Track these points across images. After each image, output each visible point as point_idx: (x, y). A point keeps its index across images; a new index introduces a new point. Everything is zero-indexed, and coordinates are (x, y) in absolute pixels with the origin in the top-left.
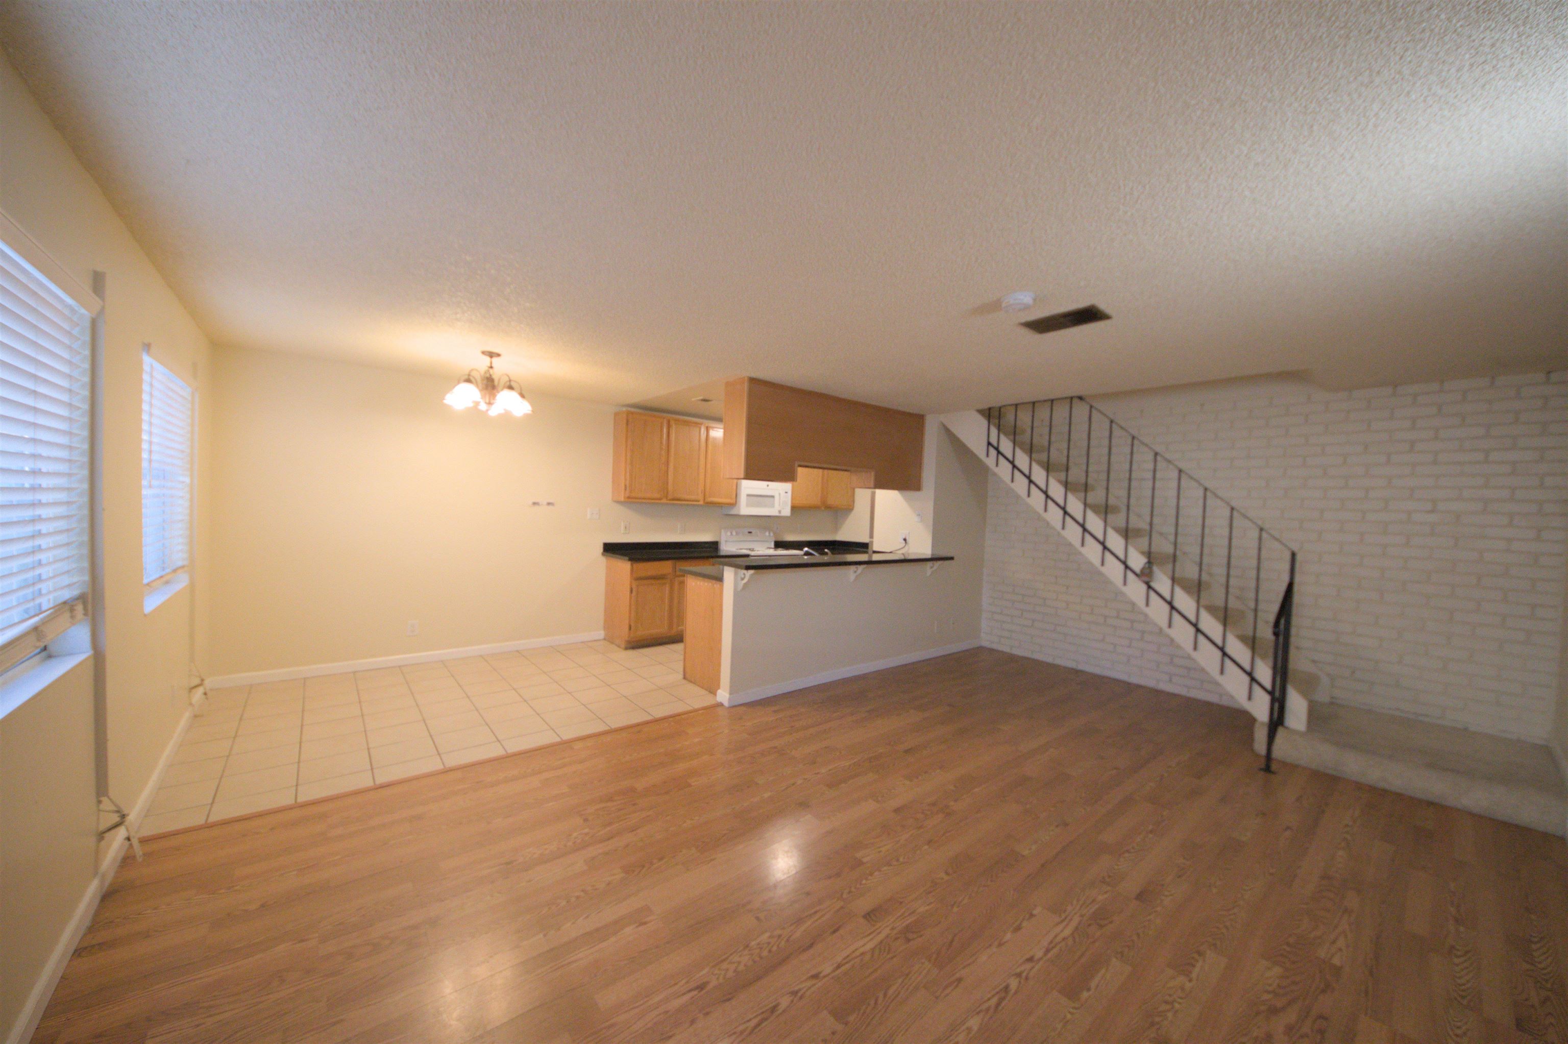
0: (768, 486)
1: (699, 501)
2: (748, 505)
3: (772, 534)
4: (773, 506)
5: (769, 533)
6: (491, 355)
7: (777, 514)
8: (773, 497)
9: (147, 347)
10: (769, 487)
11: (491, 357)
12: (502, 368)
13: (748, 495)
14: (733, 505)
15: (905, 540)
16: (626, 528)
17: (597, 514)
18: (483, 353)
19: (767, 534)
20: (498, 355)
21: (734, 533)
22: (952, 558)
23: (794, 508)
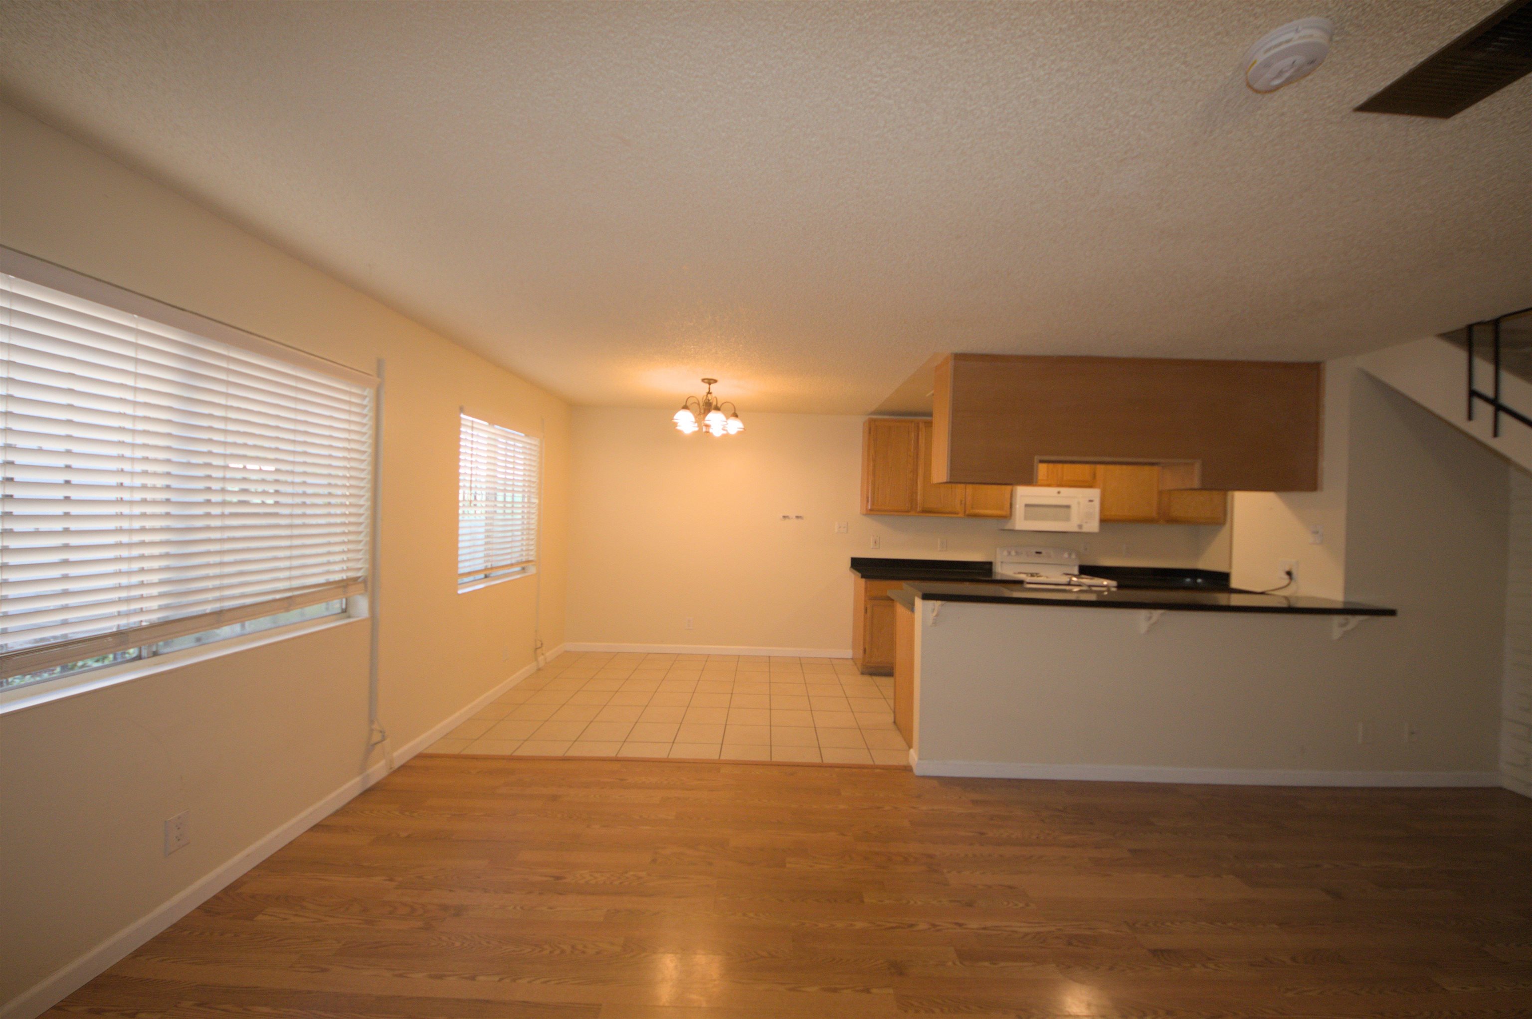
0: (1059, 493)
1: (958, 514)
2: (1026, 518)
3: (1073, 556)
4: (1067, 519)
5: (1070, 555)
6: (710, 381)
7: (1076, 529)
8: (1068, 507)
9: (462, 410)
10: (1060, 495)
11: (710, 384)
12: (719, 391)
13: (1027, 506)
14: (1008, 516)
15: (1289, 573)
16: (875, 542)
17: (844, 528)
18: (703, 380)
19: (1066, 555)
20: (715, 381)
21: (1013, 553)
22: (1392, 613)
23: (1103, 521)
